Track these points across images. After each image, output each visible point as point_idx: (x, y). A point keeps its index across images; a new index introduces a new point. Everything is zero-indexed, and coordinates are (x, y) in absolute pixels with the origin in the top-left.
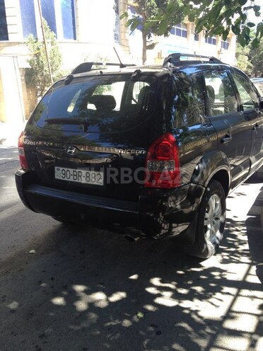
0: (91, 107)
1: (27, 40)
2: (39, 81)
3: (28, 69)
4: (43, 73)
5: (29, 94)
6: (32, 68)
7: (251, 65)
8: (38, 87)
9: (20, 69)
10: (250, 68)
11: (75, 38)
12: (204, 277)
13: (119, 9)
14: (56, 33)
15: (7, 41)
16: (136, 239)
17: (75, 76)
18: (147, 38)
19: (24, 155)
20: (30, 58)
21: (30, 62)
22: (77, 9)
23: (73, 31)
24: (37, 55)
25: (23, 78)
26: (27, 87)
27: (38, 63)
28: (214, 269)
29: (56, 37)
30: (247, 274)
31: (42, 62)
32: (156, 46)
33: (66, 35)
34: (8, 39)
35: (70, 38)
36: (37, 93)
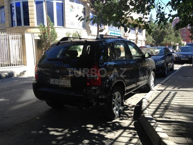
0: (68, 55)
1: (39, 26)
2: (44, 46)
3: (39, 39)
4: (46, 42)
5: (38, 52)
6: (41, 40)
7: (154, 41)
8: (43, 49)
9: (35, 39)
10: (154, 42)
11: (63, 26)
12: (111, 125)
13: (86, 13)
14: (54, 23)
15: (29, 26)
16: (83, 109)
17: (61, 42)
18: (99, 26)
19: (37, 74)
20: (40, 35)
21: (40, 37)
22: (65, 12)
23: (62, 22)
24: (44, 33)
25: (36, 44)
26: (38, 49)
27: (44, 37)
28: (117, 122)
29: (54, 25)
30: (130, 124)
31: (47, 37)
32: (104, 31)
33: (59, 24)
34: (29, 25)
35: (61, 26)
36: (43, 51)
